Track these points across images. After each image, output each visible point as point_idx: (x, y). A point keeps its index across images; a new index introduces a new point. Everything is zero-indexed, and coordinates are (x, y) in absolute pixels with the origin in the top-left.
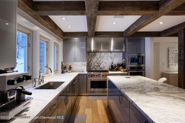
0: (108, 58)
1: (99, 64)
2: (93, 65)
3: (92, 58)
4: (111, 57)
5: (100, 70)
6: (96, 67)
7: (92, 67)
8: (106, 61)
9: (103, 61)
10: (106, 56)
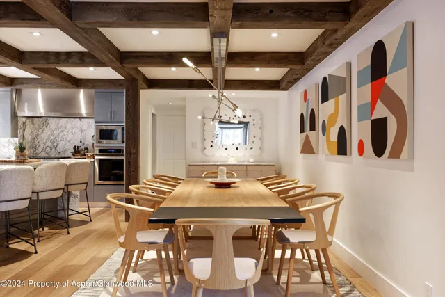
0: (74, 131)
1: (55, 144)
2: (42, 145)
3: (41, 131)
4: (81, 128)
5: (57, 156)
6: (48, 149)
7: (38, 151)
8: (70, 136)
9: (65, 138)
10: (69, 126)
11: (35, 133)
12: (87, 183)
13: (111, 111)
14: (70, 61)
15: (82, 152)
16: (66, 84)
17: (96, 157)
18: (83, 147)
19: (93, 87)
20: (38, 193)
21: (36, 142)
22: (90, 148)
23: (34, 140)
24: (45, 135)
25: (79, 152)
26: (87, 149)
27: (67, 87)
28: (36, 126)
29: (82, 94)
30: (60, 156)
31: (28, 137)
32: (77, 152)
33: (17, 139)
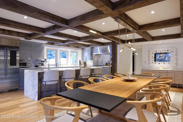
2: (99, 62)
9: (104, 60)
10: (106, 57)
17: (110, 66)
23: (97, 61)
25: (107, 64)
28: (98, 57)
30: (103, 65)
33: (92, 61)
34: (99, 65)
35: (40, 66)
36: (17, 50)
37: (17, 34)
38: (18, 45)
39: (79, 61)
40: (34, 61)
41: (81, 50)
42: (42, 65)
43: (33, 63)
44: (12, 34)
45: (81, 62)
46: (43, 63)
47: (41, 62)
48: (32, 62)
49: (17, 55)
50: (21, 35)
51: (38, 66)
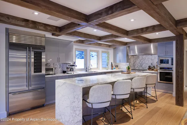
0: (149, 60)
1: (141, 65)
2: (137, 65)
3: (136, 60)
4: (152, 59)
5: (142, 69)
6: (139, 67)
7: (136, 67)
8: (147, 62)
9: (145, 62)
10: (147, 58)
11: (134, 61)
12: (155, 84)
13: (166, 52)
14: (148, 30)
15: (152, 68)
16: (145, 42)
17: (158, 71)
18: (153, 66)
19: (157, 42)
20: (134, 89)
21: (135, 64)
22: (156, 66)
23: (134, 63)
24: (138, 61)
25: (151, 68)
26: (154, 67)
27: (146, 43)
28: (135, 58)
29: (152, 46)
30: (143, 69)
31: (132, 63)
32: (150, 68)
33: (128, 63)
34: (137, 69)
35: (69, 72)
36: (43, 52)
37: (45, 27)
38: (43, 44)
39: (111, 64)
40: (61, 65)
41: (113, 50)
42: (71, 71)
43: (60, 68)
44: (38, 27)
45: (113, 65)
46: (72, 67)
47: (71, 66)
48: (58, 67)
49: (42, 57)
50: (49, 28)
51: (67, 72)
